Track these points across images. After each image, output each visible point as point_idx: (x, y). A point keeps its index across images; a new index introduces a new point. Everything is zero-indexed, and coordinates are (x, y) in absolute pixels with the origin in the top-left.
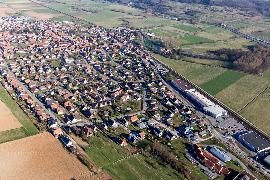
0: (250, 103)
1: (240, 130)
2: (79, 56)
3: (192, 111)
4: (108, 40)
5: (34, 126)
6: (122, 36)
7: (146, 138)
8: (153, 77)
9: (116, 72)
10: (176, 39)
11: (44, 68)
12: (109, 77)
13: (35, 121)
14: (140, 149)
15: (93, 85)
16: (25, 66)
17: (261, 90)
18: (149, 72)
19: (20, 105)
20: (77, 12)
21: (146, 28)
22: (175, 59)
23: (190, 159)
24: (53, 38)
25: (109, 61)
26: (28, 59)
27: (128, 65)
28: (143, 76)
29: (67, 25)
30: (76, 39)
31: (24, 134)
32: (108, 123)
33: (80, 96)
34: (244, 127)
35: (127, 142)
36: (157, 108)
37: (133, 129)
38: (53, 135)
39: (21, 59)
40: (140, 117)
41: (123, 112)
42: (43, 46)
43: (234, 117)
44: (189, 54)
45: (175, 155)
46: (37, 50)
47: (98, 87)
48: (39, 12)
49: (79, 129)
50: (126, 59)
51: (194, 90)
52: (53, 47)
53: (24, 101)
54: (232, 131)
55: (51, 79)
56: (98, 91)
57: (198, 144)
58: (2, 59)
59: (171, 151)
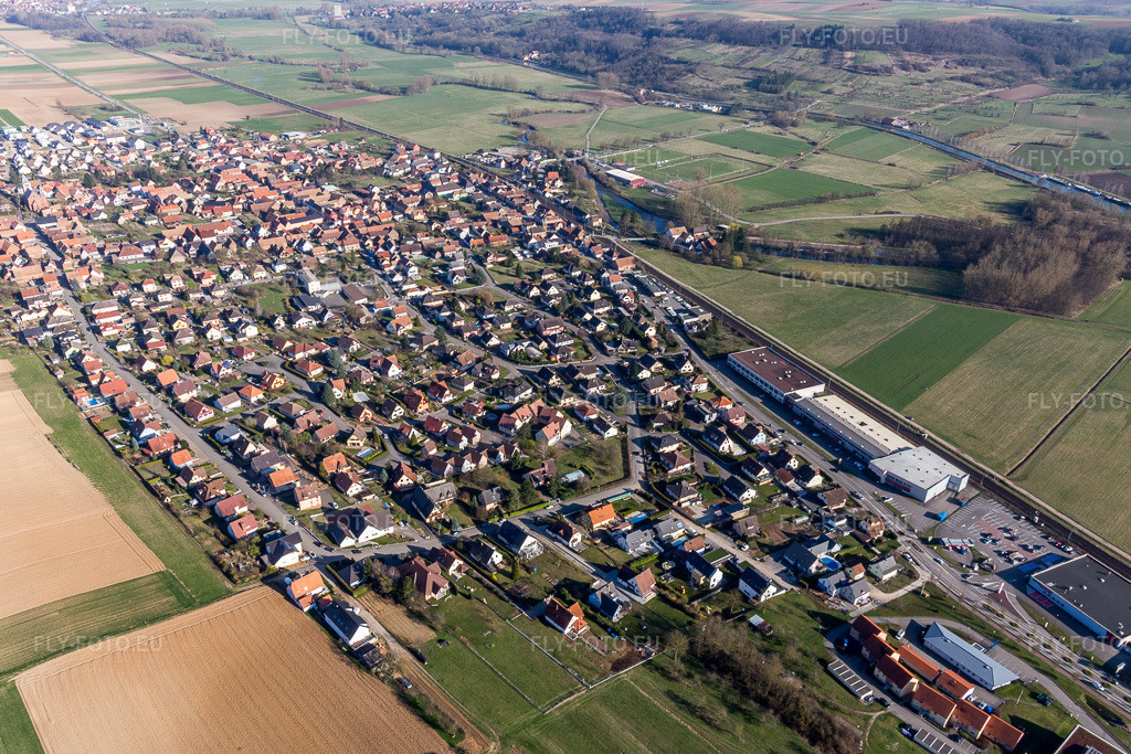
0: (1052, 436)
1: (1031, 551)
2: (360, 269)
3: (827, 479)
4: (462, 200)
5: (207, 566)
6: (515, 183)
7: (662, 598)
8: (655, 343)
9: (508, 325)
10: (726, 188)
11: (227, 323)
12: (483, 346)
13: (211, 543)
15: (426, 381)
17: (1085, 381)
18: (636, 324)
19: (146, 476)
20: (332, 93)
21: (602, 148)
22: (729, 265)
23: (851, 681)
24: (251, 198)
25: (477, 284)
26: (160, 287)
27: (550, 298)
28: (615, 339)
29: (300, 147)
30: (342, 201)
31: (172, 599)
32: (500, 537)
33: (379, 432)
34: (1046, 538)
35: (587, 616)
36: (686, 470)
37: (602, 560)
38: (289, 598)
39: (133, 286)
40: (622, 507)
41: (553, 490)
42: (216, 231)
43: (996, 497)
44: (780, 245)
45: (789, 665)
46: (192, 248)
47: (447, 392)
48: (186, 97)
49: (393, 572)
50: (541, 272)
51: (820, 388)
52: (256, 238)
53: (159, 458)
54: (999, 553)
55: (260, 364)
56: (448, 406)
57: (870, 613)
58: (57, 291)
59: (767, 652)
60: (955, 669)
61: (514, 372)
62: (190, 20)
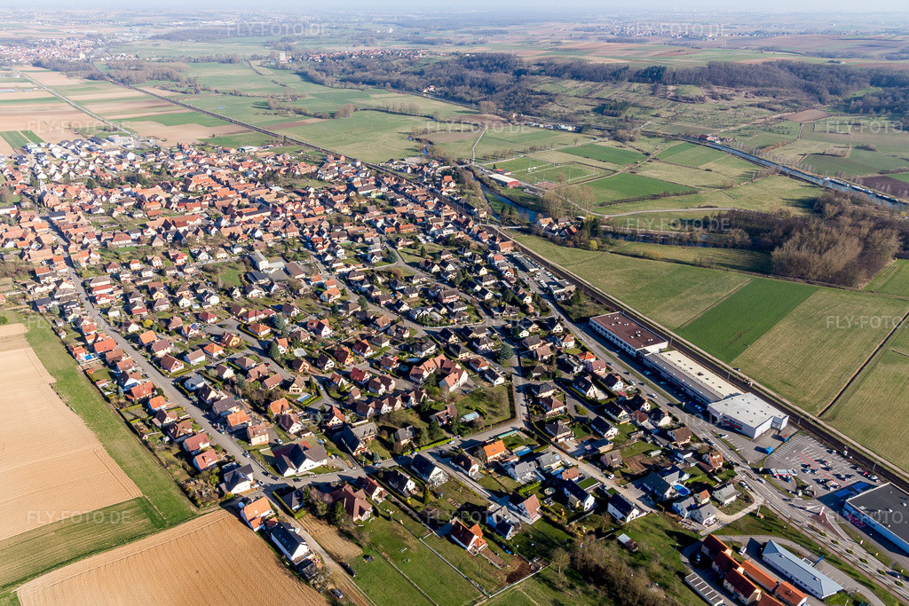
0: (852, 384)
1: (843, 479)
2: (299, 251)
3: (674, 419)
4: (378, 197)
5: (176, 493)
6: (419, 185)
7: (546, 519)
8: (531, 310)
9: (416, 295)
10: (582, 188)
11: (195, 294)
12: (396, 312)
13: (180, 474)
14: (531, 558)
15: (352, 340)
16: (138, 288)
17: (874, 340)
18: (516, 294)
19: (129, 417)
20: (278, 118)
21: (485, 158)
22: (587, 248)
23: (704, 592)
24: (215, 196)
25: (391, 263)
26: (144, 266)
27: (448, 273)
28: (500, 306)
29: (253, 157)
30: (286, 199)
31: (148, 521)
32: (413, 467)
33: (315, 380)
34: (855, 468)
35: (486, 535)
36: (560, 412)
37: (495, 487)
38: (242, 520)
39: (123, 265)
40: (510, 443)
41: (455, 428)
42: (188, 222)
43: (811, 434)
44: (626, 232)
45: (654, 578)
46: (169, 235)
47: (369, 348)
48: (168, 121)
49: (327, 498)
50: (440, 253)
51: (664, 345)
52: (219, 227)
53: (139, 403)
54: (818, 481)
55: (221, 326)
56: (369, 359)
57: (717, 532)
58: (63, 269)
59: (634, 566)
60: (790, 580)
61: (421, 332)
62: (171, 64)
